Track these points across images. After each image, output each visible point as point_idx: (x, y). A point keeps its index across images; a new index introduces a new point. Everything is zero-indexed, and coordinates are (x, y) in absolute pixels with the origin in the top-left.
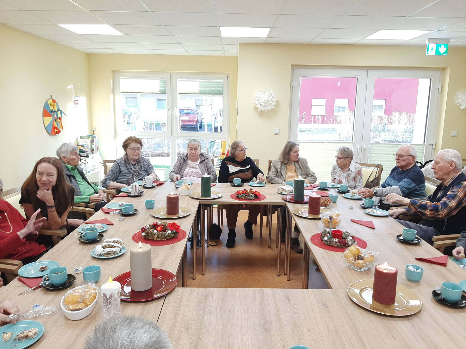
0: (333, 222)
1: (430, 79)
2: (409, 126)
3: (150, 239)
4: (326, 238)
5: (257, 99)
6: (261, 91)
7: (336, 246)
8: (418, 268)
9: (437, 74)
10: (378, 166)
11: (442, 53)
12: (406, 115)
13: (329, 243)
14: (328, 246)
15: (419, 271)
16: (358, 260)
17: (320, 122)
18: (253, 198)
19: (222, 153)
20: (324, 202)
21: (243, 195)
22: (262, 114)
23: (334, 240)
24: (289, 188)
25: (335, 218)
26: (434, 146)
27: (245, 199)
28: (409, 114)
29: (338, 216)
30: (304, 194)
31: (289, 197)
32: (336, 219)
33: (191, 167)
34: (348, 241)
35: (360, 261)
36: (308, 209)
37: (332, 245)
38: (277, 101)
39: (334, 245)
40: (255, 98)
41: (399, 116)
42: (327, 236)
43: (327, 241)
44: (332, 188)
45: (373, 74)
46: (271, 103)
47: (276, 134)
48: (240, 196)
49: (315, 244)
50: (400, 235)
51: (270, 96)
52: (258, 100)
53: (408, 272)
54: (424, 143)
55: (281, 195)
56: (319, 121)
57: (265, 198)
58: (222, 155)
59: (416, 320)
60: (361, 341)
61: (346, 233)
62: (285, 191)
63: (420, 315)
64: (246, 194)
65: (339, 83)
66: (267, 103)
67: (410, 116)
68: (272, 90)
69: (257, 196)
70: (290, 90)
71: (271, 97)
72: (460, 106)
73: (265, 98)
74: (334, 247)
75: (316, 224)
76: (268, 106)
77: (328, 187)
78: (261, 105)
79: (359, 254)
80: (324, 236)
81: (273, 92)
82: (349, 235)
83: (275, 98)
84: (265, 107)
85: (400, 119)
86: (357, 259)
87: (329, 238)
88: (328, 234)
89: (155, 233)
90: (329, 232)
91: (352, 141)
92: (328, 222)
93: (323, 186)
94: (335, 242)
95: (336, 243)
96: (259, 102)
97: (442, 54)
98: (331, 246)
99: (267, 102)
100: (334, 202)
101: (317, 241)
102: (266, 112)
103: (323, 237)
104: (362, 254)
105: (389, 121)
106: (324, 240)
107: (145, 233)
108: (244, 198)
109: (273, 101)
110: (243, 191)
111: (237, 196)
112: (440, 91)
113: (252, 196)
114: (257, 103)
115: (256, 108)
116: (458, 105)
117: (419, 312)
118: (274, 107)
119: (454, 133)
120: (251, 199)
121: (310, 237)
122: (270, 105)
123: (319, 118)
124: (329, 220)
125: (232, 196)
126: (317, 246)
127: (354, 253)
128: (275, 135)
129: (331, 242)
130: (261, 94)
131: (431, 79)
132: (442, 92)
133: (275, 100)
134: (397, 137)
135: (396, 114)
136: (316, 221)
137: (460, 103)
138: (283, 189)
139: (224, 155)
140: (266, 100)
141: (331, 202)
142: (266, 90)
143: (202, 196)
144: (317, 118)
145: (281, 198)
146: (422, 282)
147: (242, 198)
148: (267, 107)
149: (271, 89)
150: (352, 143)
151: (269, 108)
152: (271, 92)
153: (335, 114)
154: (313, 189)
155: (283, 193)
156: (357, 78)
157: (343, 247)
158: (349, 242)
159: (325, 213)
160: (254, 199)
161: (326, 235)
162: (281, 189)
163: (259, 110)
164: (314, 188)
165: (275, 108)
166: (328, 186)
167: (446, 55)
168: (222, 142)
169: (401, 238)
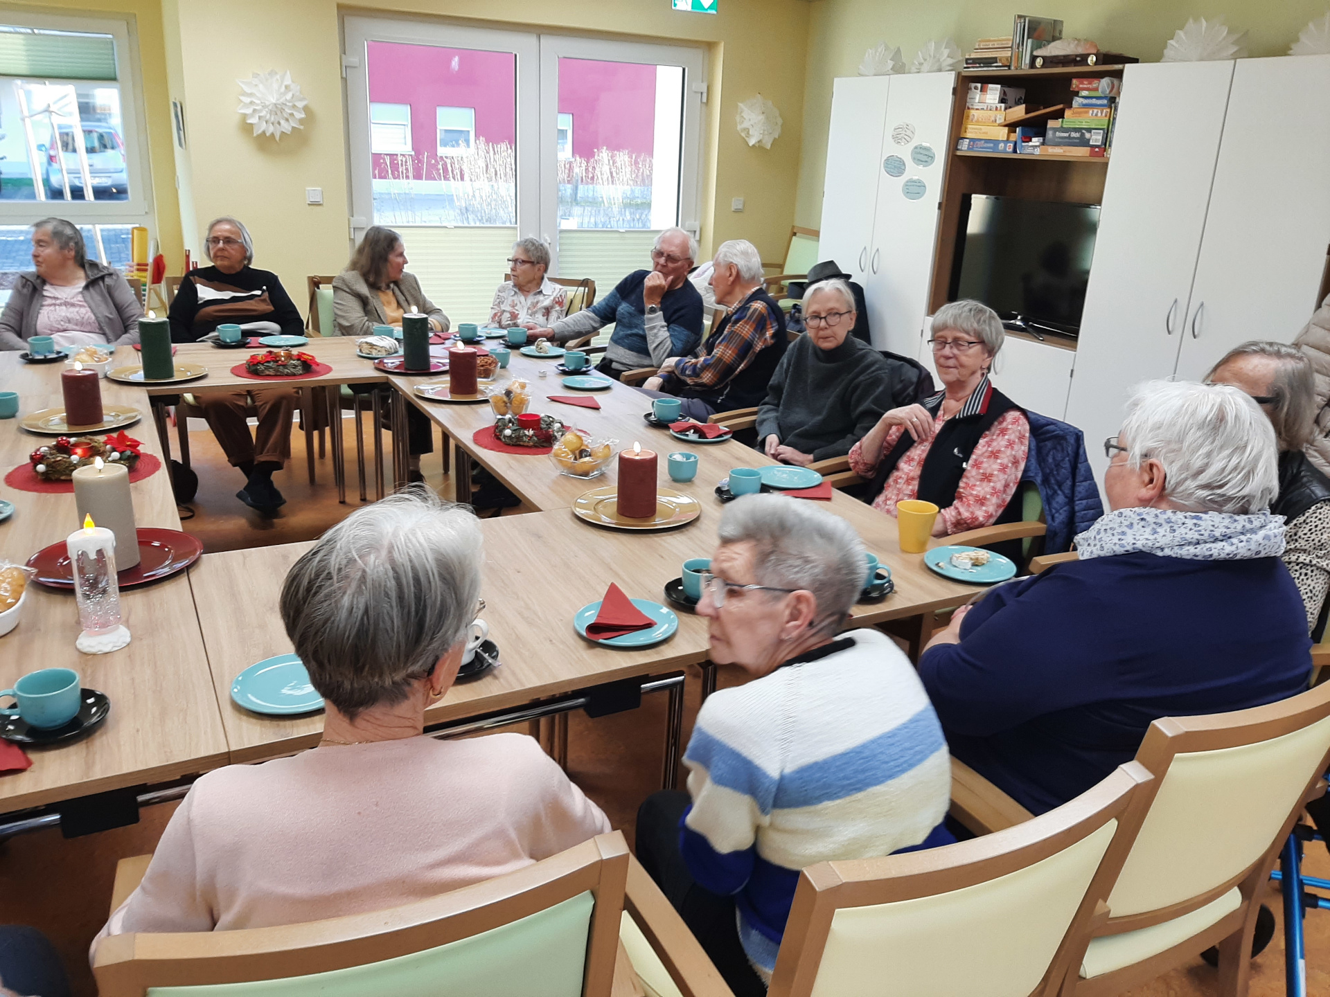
0: (515, 403)
1: (681, 69)
2: (638, 190)
3: (63, 478)
4: (508, 432)
5: (247, 100)
6: (256, 75)
7: (531, 444)
8: (688, 457)
9: (696, 56)
10: (585, 283)
11: (706, 7)
12: (626, 158)
13: (515, 440)
14: (515, 445)
15: (692, 459)
16: (581, 457)
17: (411, 175)
18: (299, 370)
19: (138, 265)
20: (482, 366)
21: (271, 364)
22: (265, 143)
23: (526, 432)
24: (387, 342)
25: (519, 391)
26: (698, 233)
27: (276, 375)
28: (634, 157)
29: (523, 386)
30: (431, 354)
31: (392, 363)
32: (521, 394)
33: (60, 305)
34: (553, 431)
35: (587, 459)
36: (449, 385)
37: (521, 443)
38: (306, 109)
39: (526, 444)
40: (242, 98)
41: (611, 162)
42: (509, 428)
43: (510, 436)
44: (488, 338)
45: (555, 48)
46: (292, 115)
47: (313, 204)
48: (261, 367)
49: (486, 447)
50: (650, 414)
51: (284, 94)
52: (251, 103)
53: (673, 465)
54: (677, 225)
55: (372, 362)
56: (407, 169)
57: (329, 369)
58: (138, 270)
59: (693, 532)
60: (611, 569)
61: (546, 419)
62: (379, 349)
63: (698, 524)
64: (277, 361)
65: (455, 63)
66: (279, 113)
67: (636, 163)
68: (288, 72)
69: (308, 365)
70: (342, 78)
71: (289, 96)
72: (747, 139)
73: (272, 99)
74: (527, 446)
75: (477, 413)
76: (282, 122)
77: (480, 336)
78: (260, 118)
79: (583, 448)
80: (504, 429)
81: (293, 82)
82: (552, 422)
83: (301, 100)
84: (273, 124)
85: (613, 170)
86: (578, 457)
87: (514, 430)
88: (511, 425)
89: (75, 462)
90: (510, 421)
91: (516, 223)
92: (504, 402)
93: (469, 335)
94: (528, 436)
95: (531, 437)
96: (255, 110)
97: (707, 10)
98: (520, 445)
99: (278, 109)
100: (503, 367)
101: (489, 440)
102: (277, 138)
103: (501, 431)
104: (587, 446)
105: (590, 175)
106: (505, 437)
107: (47, 466)
108: (272, 372)
109: (294, 106)
110: (266, 356)
111: (253, 368)
112: (704, 100)
113: (295, 366)
114: (249, 111)
115: (247, 128)
116: (743, 135)
117: (697, 519)
118: (302, 125)
119: (736, 203)
120: (294, 375)
121: (471, 436)
122: (287, 120)
123: (406, 162)
124: (505, 399)
125: (236, 371)
126: (491, 449)
127: (574, 447)
128: (312, 207)
129: (519, 438)
130: (256, 85)
131: (684, 70)
132: (708, 103)
133: (300, 104)
134: (610, 218)
135: (604, 155)
136: (473, 406)
137: (747, 130)
138: (372, 345)
139: (146, 270)
140: (275, 104)
141: (496, 364)
142: (273, 73)
143: (146, 376)
144: (400, 163)
145: (373, 366)
146: (696, 480)
147: (267, 373)
148: (279, 123)
149: (286, 72)
150: (516, 228)
151: (286, 127)
152: (288, 81)
153: (441, 151)
154: (443, 343)
155: (374, 354)
156: (516, 56)
157: (544, 444)
158: (556, 434)
159: (489, 388)
160: (301, 372)
161: (505, 427)
162: (365, 346)
163: (257, 132)
164: (447, 342)
165: (302, 127)
166: (479, 334)
167: (714, 12)
168: (135, 231)
169: (653, 418)
